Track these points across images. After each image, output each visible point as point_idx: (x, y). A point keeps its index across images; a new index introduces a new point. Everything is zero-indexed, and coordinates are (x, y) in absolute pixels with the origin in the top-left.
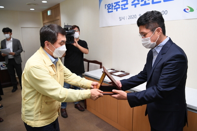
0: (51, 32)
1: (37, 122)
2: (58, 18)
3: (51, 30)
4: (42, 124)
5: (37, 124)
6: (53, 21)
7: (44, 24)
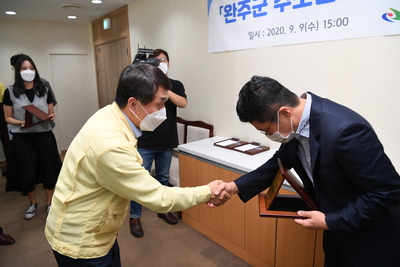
2: (124, 34)
6: (114, 41)
7: (95, 47)
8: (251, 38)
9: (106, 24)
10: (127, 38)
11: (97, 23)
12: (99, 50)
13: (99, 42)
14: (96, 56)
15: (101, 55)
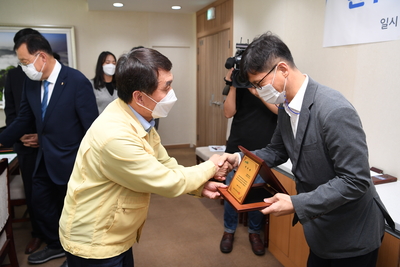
0: (137, 69)
1: (98, 247)
2: (227, 25)
3: (138, 65)
4: (107, 253)
5: (96, 252)
6: (217, 33)
7: (198, 39)
8: (384, 27)
9: (210, 14)
10: (230, 29)
11: (202, 13)
12: (202, 43)
13: (202, 34)
14: (198, 49)
15: (203, 48)
